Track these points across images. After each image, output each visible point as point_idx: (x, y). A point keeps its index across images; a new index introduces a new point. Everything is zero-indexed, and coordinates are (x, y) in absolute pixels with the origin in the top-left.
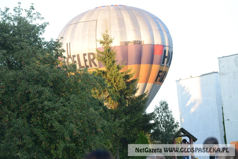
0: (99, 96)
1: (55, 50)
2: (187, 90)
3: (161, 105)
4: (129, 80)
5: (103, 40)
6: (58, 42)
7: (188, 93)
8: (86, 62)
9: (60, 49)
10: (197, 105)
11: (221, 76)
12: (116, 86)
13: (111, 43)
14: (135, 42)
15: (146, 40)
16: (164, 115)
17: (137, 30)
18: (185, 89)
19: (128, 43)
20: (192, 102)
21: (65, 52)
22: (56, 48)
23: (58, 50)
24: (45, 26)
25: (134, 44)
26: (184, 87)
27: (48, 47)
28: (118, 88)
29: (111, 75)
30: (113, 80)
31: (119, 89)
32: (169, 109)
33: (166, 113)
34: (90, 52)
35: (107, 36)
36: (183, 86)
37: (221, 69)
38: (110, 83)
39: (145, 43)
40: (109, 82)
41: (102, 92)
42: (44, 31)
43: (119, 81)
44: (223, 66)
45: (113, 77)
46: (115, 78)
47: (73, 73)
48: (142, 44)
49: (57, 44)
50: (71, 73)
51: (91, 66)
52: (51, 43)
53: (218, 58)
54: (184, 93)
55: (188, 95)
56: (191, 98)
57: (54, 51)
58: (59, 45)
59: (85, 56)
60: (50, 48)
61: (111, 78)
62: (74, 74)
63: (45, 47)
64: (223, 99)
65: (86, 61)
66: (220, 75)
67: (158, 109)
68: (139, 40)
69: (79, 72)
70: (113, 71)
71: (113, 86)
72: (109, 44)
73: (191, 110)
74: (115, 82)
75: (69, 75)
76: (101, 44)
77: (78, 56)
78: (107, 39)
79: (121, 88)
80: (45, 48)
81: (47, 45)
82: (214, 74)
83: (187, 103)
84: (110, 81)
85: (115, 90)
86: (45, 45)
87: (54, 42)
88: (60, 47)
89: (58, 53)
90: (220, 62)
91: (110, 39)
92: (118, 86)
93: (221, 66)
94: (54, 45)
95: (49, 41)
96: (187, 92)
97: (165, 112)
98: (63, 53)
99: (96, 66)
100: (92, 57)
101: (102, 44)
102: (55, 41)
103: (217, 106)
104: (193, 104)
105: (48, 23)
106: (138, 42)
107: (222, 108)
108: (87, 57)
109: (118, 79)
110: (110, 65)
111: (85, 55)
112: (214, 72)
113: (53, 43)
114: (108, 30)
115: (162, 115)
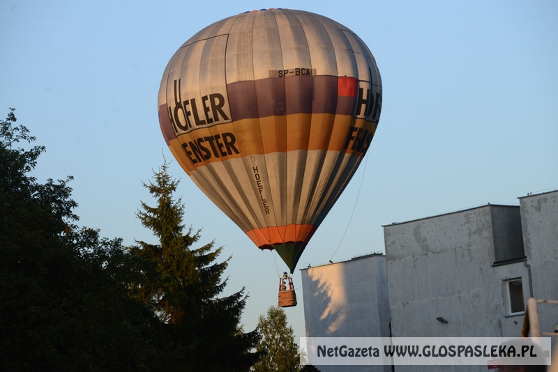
0: (145, 298)
1: (57, 202)
2: (322, 287)
3: (272, 317)
4: (208, 266)
5: (156, 184)
6: (62, 186)
7: (325, 293)
8: (208, 113)
9: (67, 200)
10: (342, 318)
11: (390, 261)
12: (181, 277)
13: (173, 191)
14: (298, 71)
15: (320, 67)
16: (276, 337)
17: (303, 48)
18: (319, 286)
19: (285, 73)
20: (332, 313)
21: (76, 206)
22: (59, 198)
23: (62, 203)
24: (38, 153)
25: (296, 75)
26: (318, 281)
27: (42, 197)
28: (184, 282)
29: (171, 255)
30: (174, 264)
31: (186, 284)
32: (288, 326)
33: (281, 335)
34: (213, 93)
35: (164, 176)
36: (314, 279)
37: (389, 248)
38: (169, 270)
39: (319, 73)
40: (166, 269)
41: (153, 290)
42: (34, 164)
43: (187, 268)
44: (393, 243)
45: (174, 260)
46: (178, 261)
47: (90, 249)
48: (313, 74)
49: (62, 190)
50: (86, 248)
51: (217, 119)
52: (48, 188)
53: (384, 226)
54: (316, 294)
55: (325, 298)
56: (330, 305)
57: (53, 205)
58: (63, 192)
59: (206, 101)
60: (46, 198)
61: (171, 262)
62: (92, 251)
63: (36, 195)
64: (392, 307)
65: (206, 110)
66: (387, 260)
67: (266, 326)
68: (306, 68)
69: (103, 247)
70: (176, 247)
71: (174, 277)
72: (169, 193)
73: (330, 328)
74: (178, 269)
75: (81, 252)
76: (152, 192)
77: (193, 101)
78: (165, 182)
79: (191, 283)
80: (36, 197)
81: (40, 192)
82: (375, 257)
83: (321, 314)
84: (169, 268)
85: (180, 286)
86: (36, 192)
87: (54, 186)
88: (66, 196)
89: (62, 209)
90: (387, 234)
91: (170, 183)
92: (184, 278)
93: (389, 243)
94: (54, 192)
95: (44, 185)
96: (322, 291)
97: (278, 332)
98: (71, 209)
99: (226, 118)
100: (217, 101)
101: (154, 194)
102: (56, 183)
103: (380, 320)
104: (333, 317)
105: (43, 148)
106: (304, 72)
107: (390, 325)
108: (208, 103)
109: (185, 264)
110: (168, 235)
111: (204, 99)
112: (375, 255)
113: (52, 188)
114: (168, 166)
115: (273, 337)
